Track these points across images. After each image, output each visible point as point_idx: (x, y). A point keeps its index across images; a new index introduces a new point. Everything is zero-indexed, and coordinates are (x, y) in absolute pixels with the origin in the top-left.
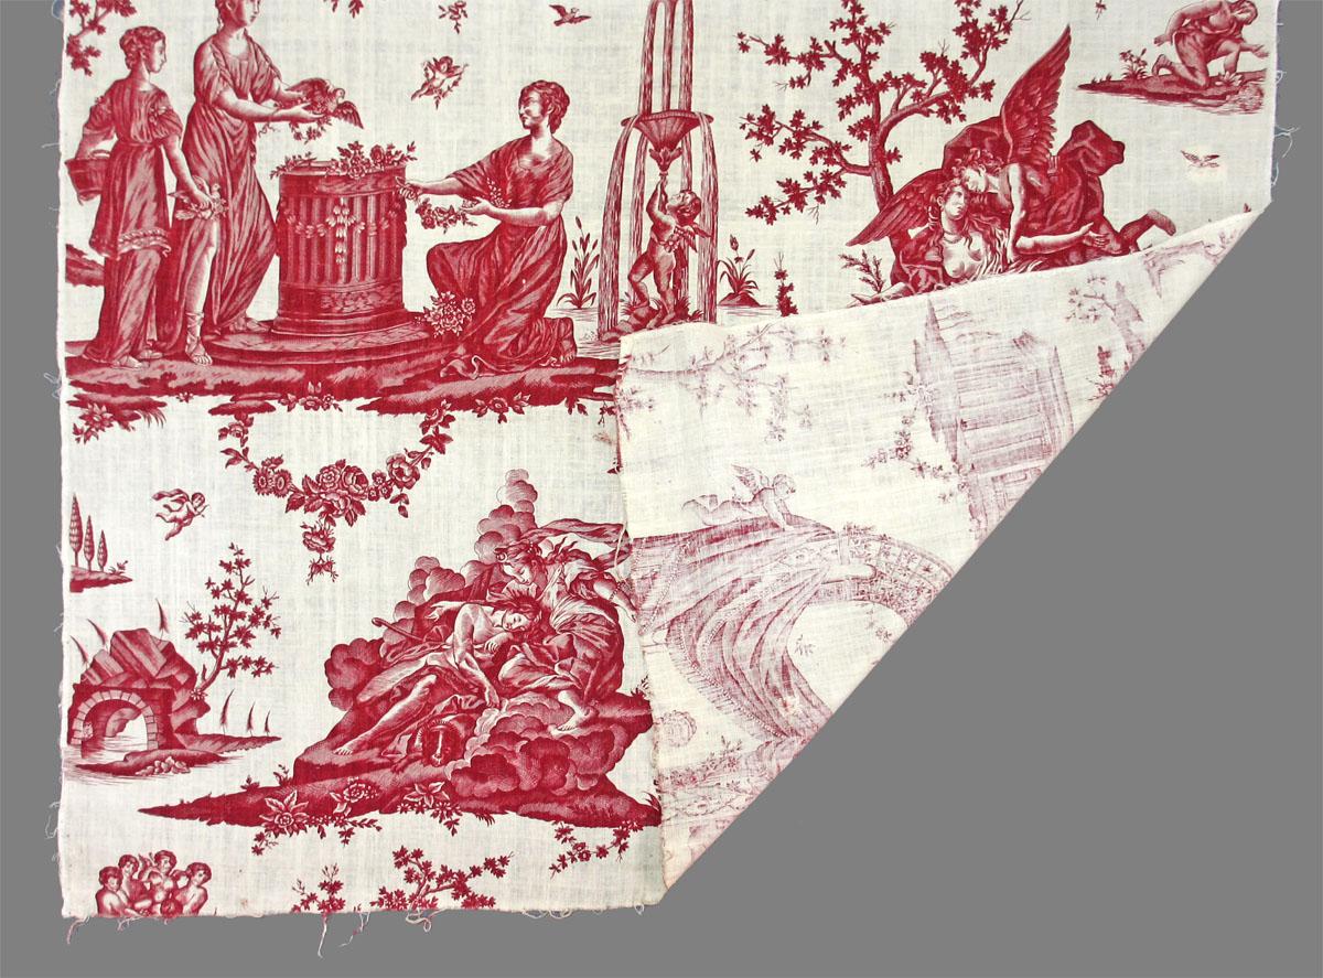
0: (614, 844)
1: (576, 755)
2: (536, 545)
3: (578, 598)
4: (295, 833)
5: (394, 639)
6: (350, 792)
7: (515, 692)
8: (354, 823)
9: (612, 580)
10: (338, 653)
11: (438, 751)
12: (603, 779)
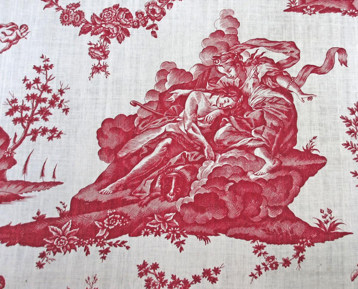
0: (295, 256)
1: (267, 192)
2: (239, 54)
3: (267, 87)
4: (68, 252)
5: (145, 114)
6: (108, 221)
7: (226, 149)
8: (110, 244)
9: (288, 76)
10: (106, 124)
11: (172, 191)
12: (286, 209)
